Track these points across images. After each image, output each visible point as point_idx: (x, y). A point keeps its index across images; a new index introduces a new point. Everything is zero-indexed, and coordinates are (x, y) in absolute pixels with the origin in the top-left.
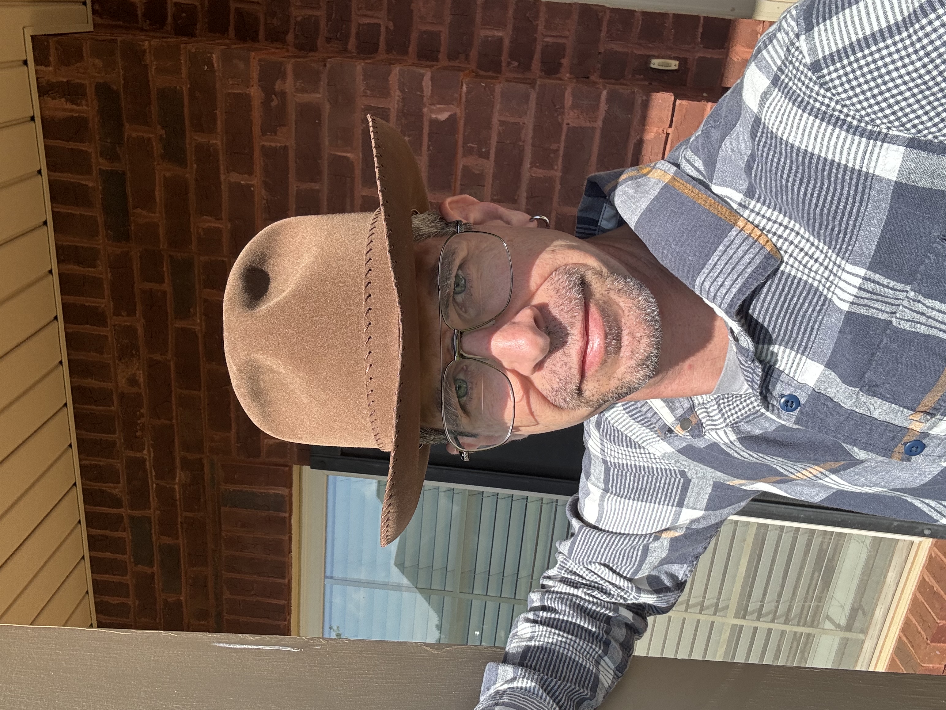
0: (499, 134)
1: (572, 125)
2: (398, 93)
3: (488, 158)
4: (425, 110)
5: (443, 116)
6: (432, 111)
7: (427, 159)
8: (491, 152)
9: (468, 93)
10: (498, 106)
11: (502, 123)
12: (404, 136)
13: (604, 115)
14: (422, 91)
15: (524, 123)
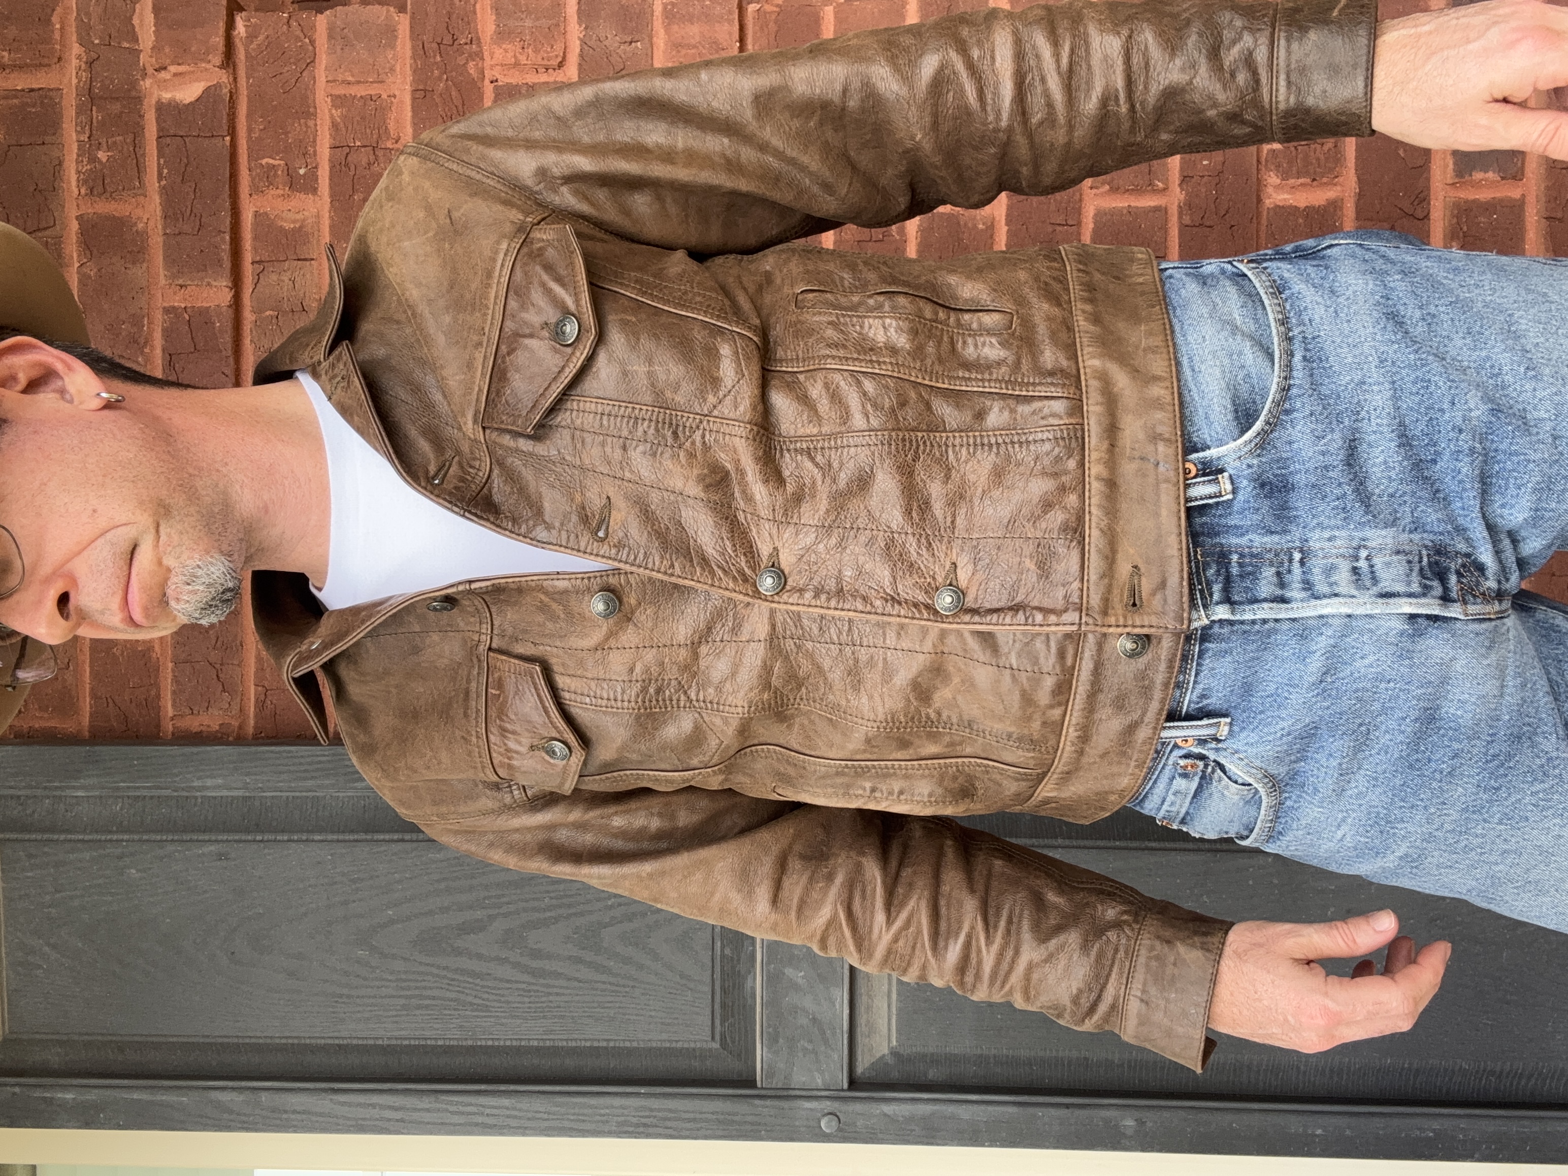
0: (335, 125)
1: (503, 80)
2: (76, 49)
3: (315, 191)
4: (148, 83)
5: (189, 93)
6: (162, 85)
7: (157, 199)
8: (319, 173)
9: (251, 37)
10: (323, 60)
11: (339, 101)
12: (99, 149)
13: (578, 50)
14: (136, 40)
15: (395, 96)
